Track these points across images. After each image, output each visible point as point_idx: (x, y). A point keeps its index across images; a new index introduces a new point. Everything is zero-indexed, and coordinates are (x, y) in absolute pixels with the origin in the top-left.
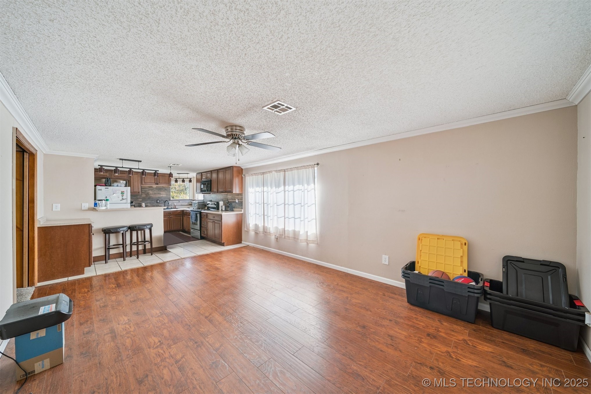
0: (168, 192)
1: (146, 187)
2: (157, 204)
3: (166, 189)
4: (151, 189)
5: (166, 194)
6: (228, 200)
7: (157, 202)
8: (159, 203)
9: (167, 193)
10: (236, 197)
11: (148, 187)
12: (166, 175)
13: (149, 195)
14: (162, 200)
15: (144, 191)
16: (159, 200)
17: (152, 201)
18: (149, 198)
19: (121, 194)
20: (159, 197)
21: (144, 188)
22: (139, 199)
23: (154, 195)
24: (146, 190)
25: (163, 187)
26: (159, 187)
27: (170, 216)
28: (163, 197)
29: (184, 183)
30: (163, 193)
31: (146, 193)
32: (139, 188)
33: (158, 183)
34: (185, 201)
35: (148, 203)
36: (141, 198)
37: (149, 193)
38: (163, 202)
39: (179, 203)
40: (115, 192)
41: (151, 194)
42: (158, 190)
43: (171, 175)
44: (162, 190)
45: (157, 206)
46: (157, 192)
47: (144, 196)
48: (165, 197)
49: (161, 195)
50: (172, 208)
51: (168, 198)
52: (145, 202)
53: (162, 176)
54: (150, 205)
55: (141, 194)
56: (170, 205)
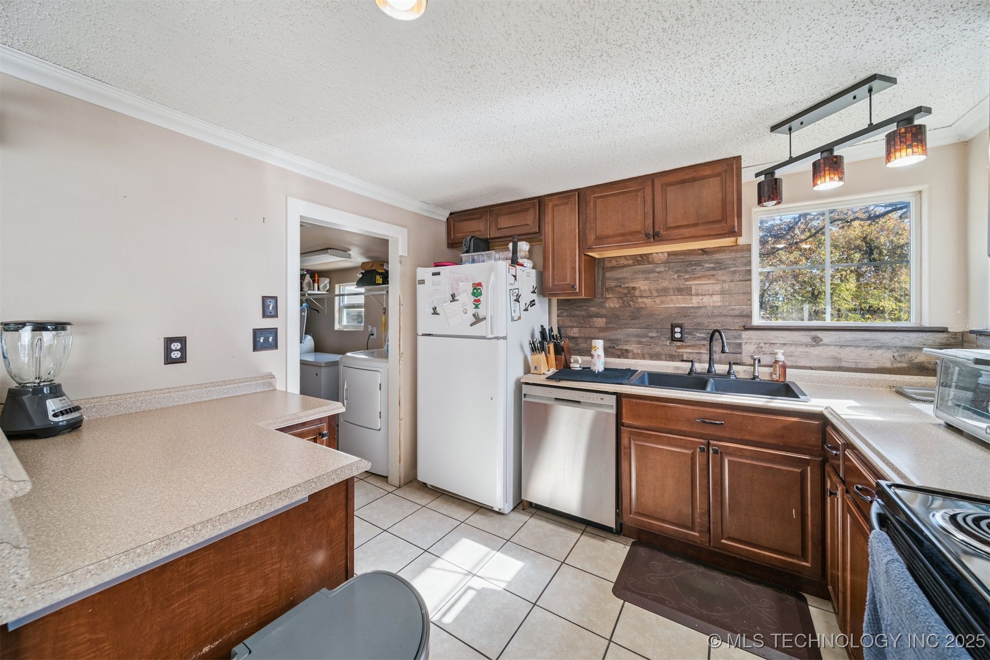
0: (737, 277)
1: (623, 261)
2: (673, 348)
3: (720, 266)
4: (646, 271)
5: (722, 293)
7: (673, 338)
8: (680, 340)
9: (726, 286)
11: (631, 262)
12: (708, 172)
13: (633, 298)
14: (699, 327)
15: (612, 284)
16: (680, 326)
17: (649, 327)
18: (637, 315)
19: (473, 294)
20: (684, 312)
21: (613, 267)
22: (595, 319)
23: (658, 300)
24: (624, 278)
25: (704, 251)
26: (682, 257)
27: (712, 442)
28: (703, 310)
29: (841, 179)
30: (705, 288)
31: (621, 290)
32: (574, 268)
33: (657, 230)
34: (867, 340)
35: (629, 339)
36: (601, 316)
37: (634, 288)
38: (704, 339)
39: (816, 351)
40: (457, 289)
41: (641, 297)
42: (677, 272)
43: (732, 165)
44: (698, 268)
45: (672, 358)
46: (674, 284)
47: (612, 306)
48: (716, 312)
49: (694, 298)
50: (754, 378)
51: (737, 313)
52: (619, 334)
53: (683, 182)
54: (639, 351)
55: (602, 294)
56: (748, 360)
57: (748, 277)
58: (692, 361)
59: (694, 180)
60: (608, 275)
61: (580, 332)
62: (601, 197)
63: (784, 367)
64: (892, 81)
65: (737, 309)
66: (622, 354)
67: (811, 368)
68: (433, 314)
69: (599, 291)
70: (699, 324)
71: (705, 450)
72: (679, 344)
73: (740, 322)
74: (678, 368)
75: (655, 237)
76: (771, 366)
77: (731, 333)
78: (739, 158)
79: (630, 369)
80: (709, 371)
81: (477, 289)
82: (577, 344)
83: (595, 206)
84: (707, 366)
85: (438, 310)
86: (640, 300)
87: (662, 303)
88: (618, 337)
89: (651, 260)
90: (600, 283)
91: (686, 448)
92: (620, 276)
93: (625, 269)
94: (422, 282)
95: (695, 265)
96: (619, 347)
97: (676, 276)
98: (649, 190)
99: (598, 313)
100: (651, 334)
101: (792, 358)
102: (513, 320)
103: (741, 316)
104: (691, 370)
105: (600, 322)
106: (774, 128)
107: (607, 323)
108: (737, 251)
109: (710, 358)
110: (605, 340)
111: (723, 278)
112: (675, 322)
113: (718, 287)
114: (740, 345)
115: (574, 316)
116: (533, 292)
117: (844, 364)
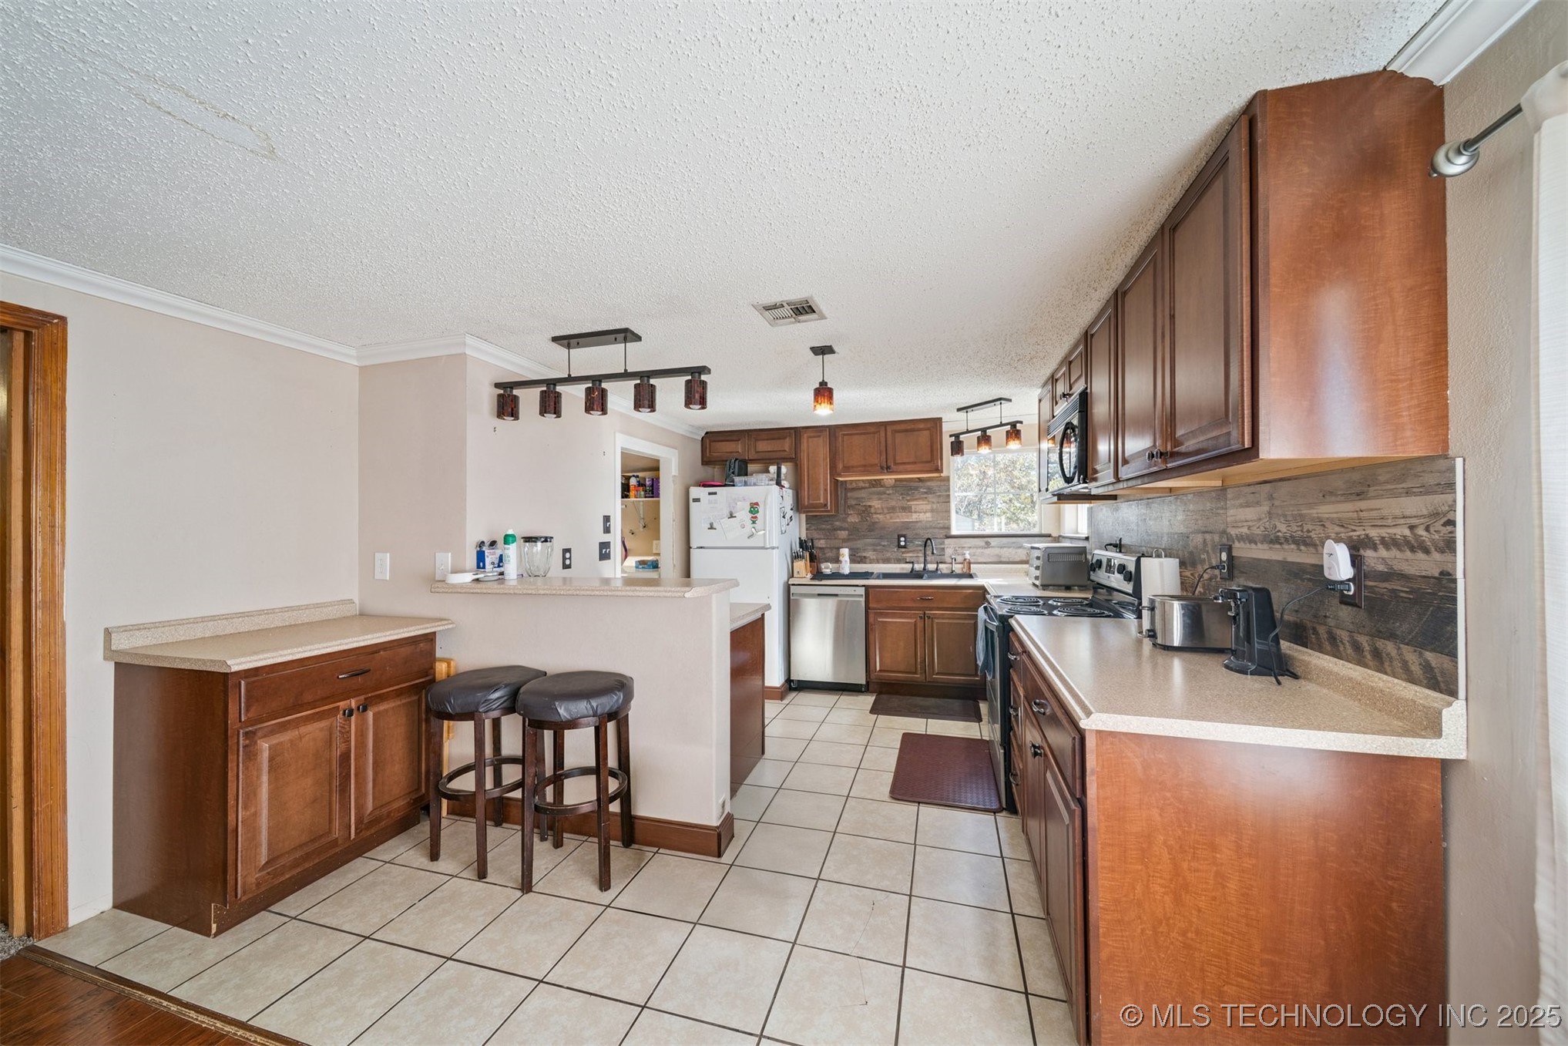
0: (941, 500)
1: (861, 484)
2: (899, 554)
3: (930, 491)
4: (879, 493)
5: (932, 511)
6: (1229, 550)
7: (899, 546)
8: (904, 547)
9: (935, 506)
10: (1326, 510)
11: (867, 485)
12: (922, 426)
13: (869, 514)
14: (917, 537)
15: (853, 502)
16: (904, 536)
17: (881, 538)
18: (872, 527)
19: (751, 512)
20: (907, 525)
21: (853, 489)
22: (839, 532)
23: (888, 516)
24: (862, 498)
25: (920, 479)
26: (905, 483)
27: (927, 612)
28: (919, 524)
29: (990, 449)
30: (921, 507)
31: (860, 507)
32: (826, 490)
33: (889, 464)
34: (1014, 543)
35: (866, 547)
36: (844, 529)
37: (870, 506)
38: (921, 545)
39: (988, 551)
40: (734, 507)
41: (876, 513)
42: (902, 494)
43: (936, 423)
44: (916, 492)
45: (899, 561)
46: (900, 504)
47: (853, 521)
48: (928, 525)
49: (913, 514)
50: (953, 571)
51: (941, 525)
52: (859, 544)
53: (906, 431)
54: (874, 557)
55: (845, 511)
56: (948, 560)
57: (947, 500)
58: (913, 563)
59: (912, 430)
60: (849, 494)
61: (826, 543)
62: (847, 435)
63: (970, 563)
64: (1010, 400)
65: (942, 523)
66: (861, 560)
67: (985, 563)
68: (709, 529)
69: (841, 509)
70: (916, 534)
71: (923, 618)
72: (903, 550)
73: (943, 532)
74: (903, 569)
75: (888, 469)
76: (962, 563)
77: (938, 541)
78: (941, 419)
79: (867, 572)
80: (924, 569)
81: (754, 508)
82: (825, 554)
83: (843, 441)
84: (922, 566)
85: (715, 526)
86: (875, 516)
87: (891, 518)
88: (859, 546)
89: (882, 484)
90: (843, 502)
91: (911, 618)
92: (859, 496)
93: (863, 491)
94: (697, 500)
95: (914, 490)
96: (859, 554)
97: (901, 498)
98: (883, 434)
99: (841, 527)
100: (883, 543)
101: (975, 557)
102: (782, 533)
103: (944, 528)
104: (912, 569)
105: (843, 534)
106: (959, 410)
107: (849, 535)
108: (941, 481)
109: (925, 559)
110: (850, 549)
111: (934, 500)
112: (900, 533)
113: (929, 507)
114: (944, 549)
115: (821, 529)
116: (792, 509)
117: (1003, 560)
